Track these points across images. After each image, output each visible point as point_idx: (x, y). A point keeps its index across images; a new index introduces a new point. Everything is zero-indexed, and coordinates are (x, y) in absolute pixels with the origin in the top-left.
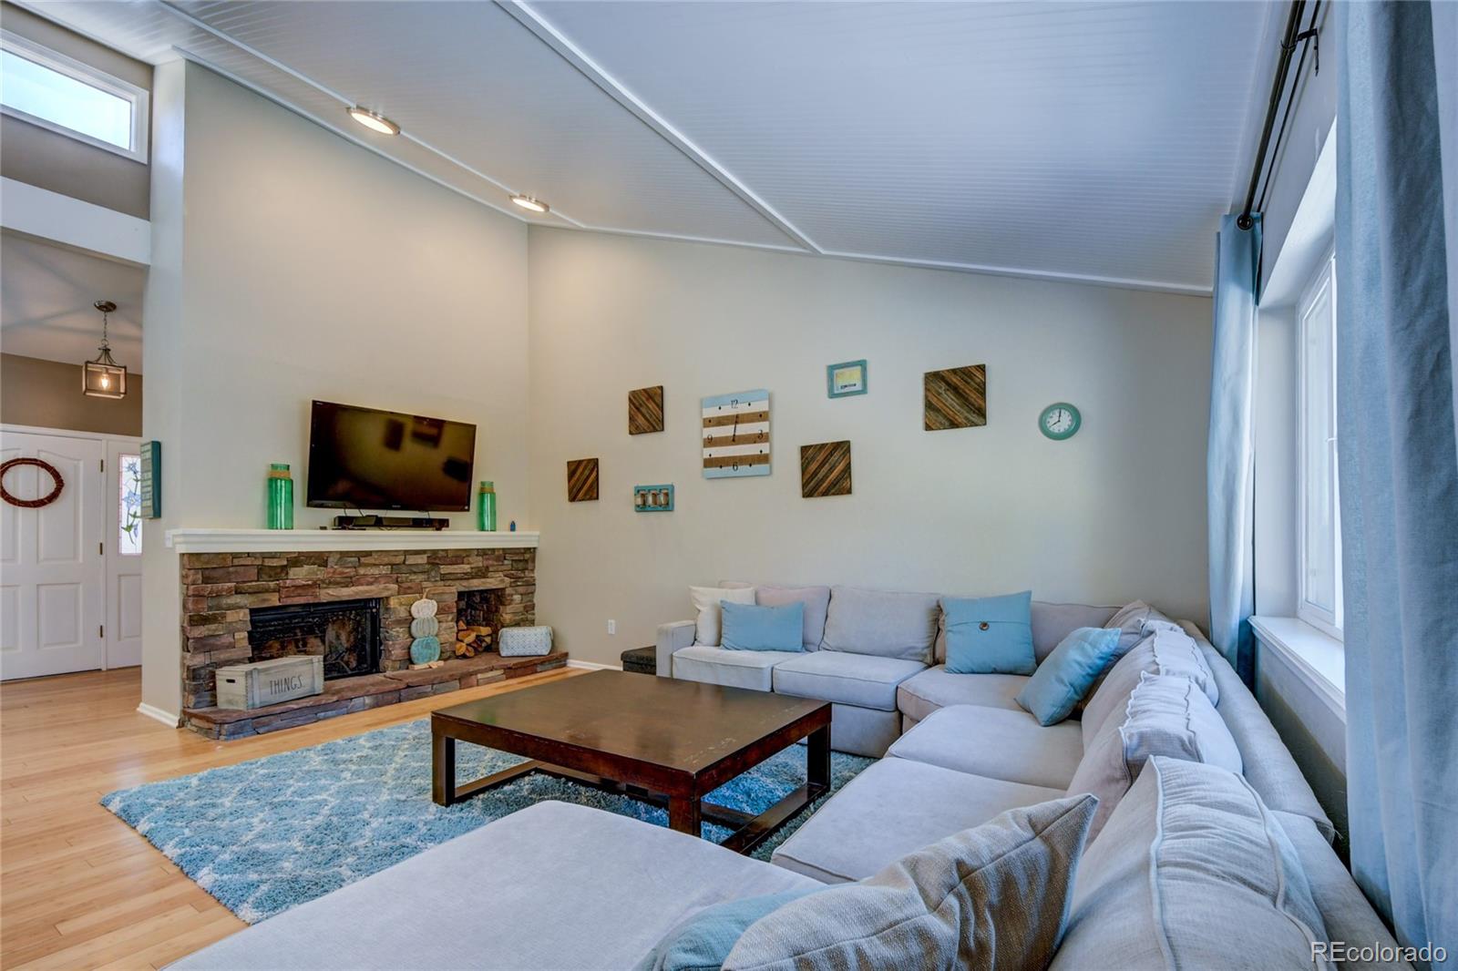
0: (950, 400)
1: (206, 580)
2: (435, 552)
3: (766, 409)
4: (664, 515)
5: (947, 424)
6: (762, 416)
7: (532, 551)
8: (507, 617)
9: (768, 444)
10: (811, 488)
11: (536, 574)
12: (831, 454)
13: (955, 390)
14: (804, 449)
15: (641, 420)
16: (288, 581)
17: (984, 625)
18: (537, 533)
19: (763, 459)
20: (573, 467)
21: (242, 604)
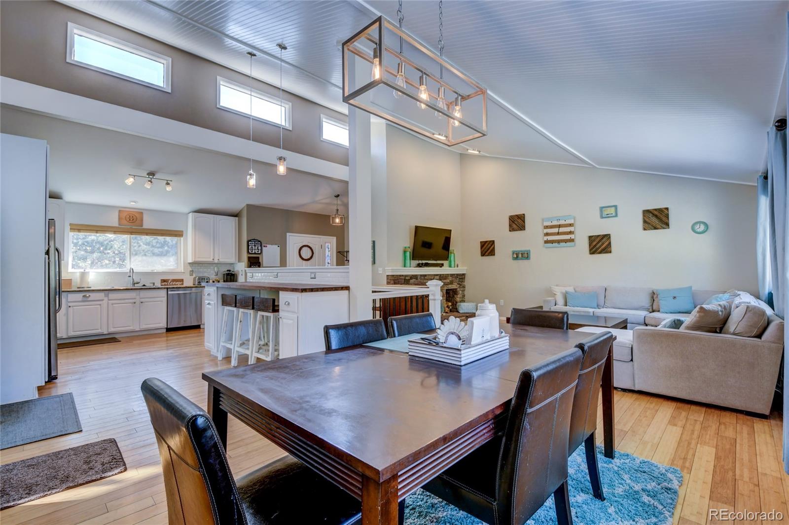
0: (654, 220)
1: (394, 283)
3: (573, 222)
4: (525, 262)
5: (653, 228)
6: (570, 225)
7: (464, 275)
8: (458, 299)
9: (573, 235)
10: (593, 250)
11: (465, 283)
12: (602, 239)
13: (656, 216)
14: (590, 237)
15: (515, 226)
17: (675, 298)
18: (466, 268)
19: (572, 240)
20: (483, 243)
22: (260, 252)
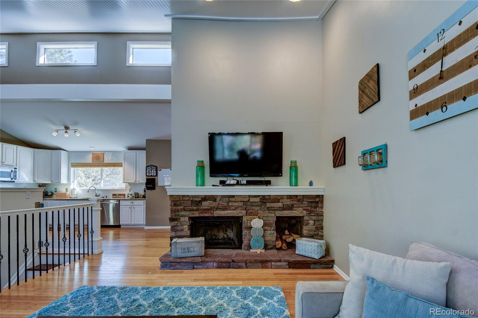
1: (175, 205)
2: (264, 196)
4: (380, 172)
7: (321, 197)
8: (305, 232)
11: (324, 210)
15: (365, 99)
16: (201, 207)
18: (324, 187)
20: (334, 146)
21: (185, 215)
22: (155, 175)
